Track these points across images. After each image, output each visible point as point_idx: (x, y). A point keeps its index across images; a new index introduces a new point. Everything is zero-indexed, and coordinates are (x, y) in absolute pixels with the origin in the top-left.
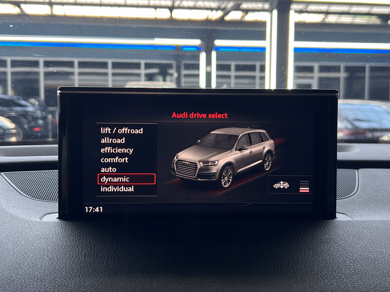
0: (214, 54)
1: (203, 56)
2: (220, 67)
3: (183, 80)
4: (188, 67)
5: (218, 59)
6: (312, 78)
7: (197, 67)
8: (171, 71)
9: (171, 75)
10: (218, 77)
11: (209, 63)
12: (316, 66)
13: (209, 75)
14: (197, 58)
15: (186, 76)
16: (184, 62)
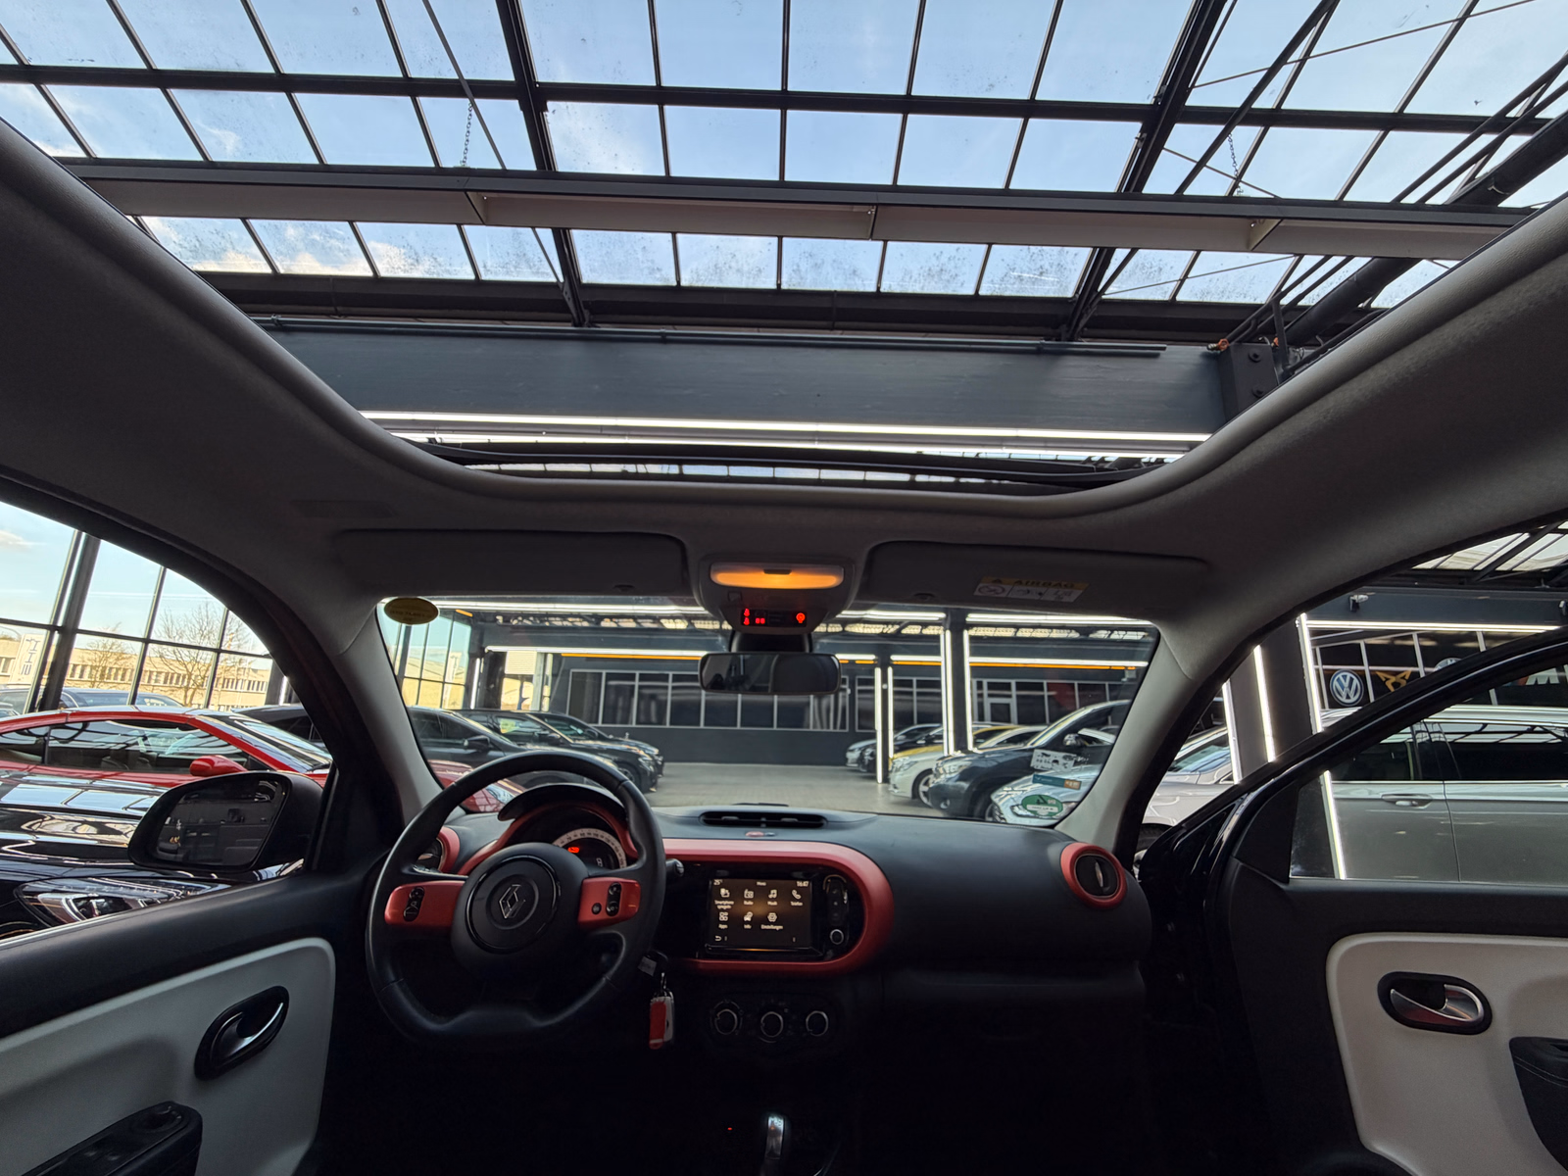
0: (890, 670)
1: (878, 672)
2: (896, 683)
3: (857, 696)
4: (862, 682)
5: (894, 674)
6: (1010, 696)
7: (872, 682)
8: (843, 686)
9: (844, 690)
10: (895, 693)
11: (884, 680)
12: (1013, 682)
13: (885, 693)
14: (872, 673)
15: (860, 691)
16: (857, 677)
